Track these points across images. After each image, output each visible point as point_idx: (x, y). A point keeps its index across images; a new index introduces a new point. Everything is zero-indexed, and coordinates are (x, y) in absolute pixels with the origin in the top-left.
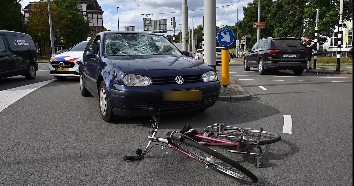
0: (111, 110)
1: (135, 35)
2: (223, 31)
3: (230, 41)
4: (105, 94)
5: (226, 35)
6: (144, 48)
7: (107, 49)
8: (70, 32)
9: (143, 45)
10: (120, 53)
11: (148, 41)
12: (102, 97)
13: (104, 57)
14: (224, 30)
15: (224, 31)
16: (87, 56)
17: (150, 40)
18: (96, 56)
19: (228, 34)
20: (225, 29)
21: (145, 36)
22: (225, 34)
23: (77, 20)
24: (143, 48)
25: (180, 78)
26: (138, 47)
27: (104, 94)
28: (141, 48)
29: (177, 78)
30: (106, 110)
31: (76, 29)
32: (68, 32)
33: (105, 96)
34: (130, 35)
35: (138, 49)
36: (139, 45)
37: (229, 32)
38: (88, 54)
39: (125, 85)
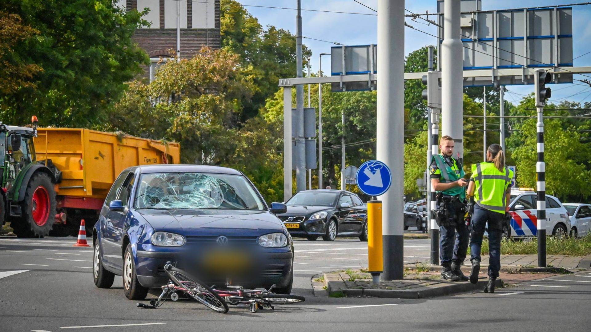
0: (136, 277)
1: (191, 176)
2: (368, 166)
3: (381, 186)
4: (131, 260)
5: (374, 173)
6: (200, 198)
7: (140, 199)
8: (37, 77)
9: (200, 192)
10: (161, 205)
11: (211, 185)
12: (127, 266)
13: (135, 211)
14: (369, 164)
15: (371, 167)
16: (110, 208)
17: (214, 184)
18: (123, 208)
19: (378, 171)
20: (372, 163)
21: (206, 177)
22: (371, 171)
23: (73, 15)
24: (200, 196)
25: (224, 238)
26: (192, 195)
27: (129, 260)
28: (196, 197)
29: (220, 238)
30: (130, 282)
31: (65, 63)
32: (27, 79)
33: (130, 262)
34: (182, 175)
35: (191, 198)
36: (194, 193)
37: (380, 168)
38: (112, 205)
39: (153, 245)
